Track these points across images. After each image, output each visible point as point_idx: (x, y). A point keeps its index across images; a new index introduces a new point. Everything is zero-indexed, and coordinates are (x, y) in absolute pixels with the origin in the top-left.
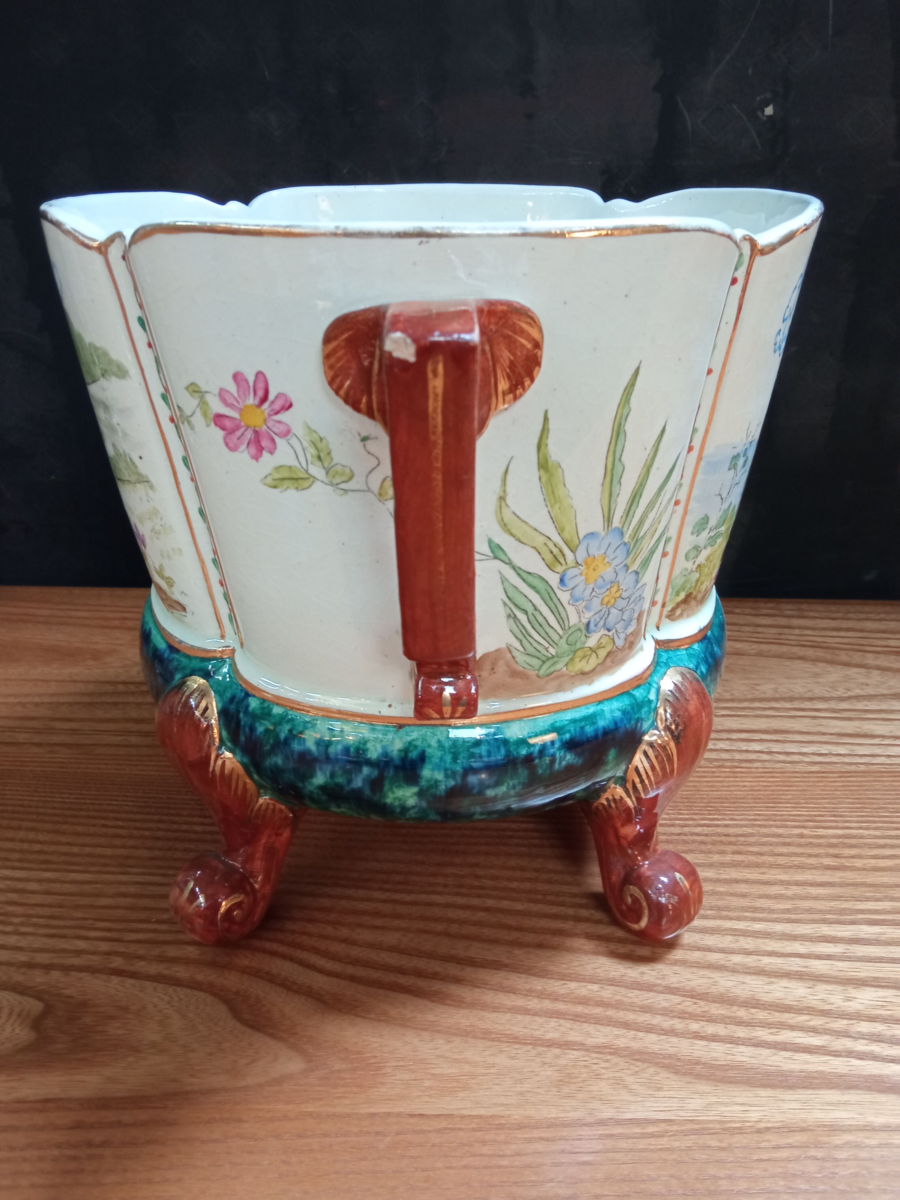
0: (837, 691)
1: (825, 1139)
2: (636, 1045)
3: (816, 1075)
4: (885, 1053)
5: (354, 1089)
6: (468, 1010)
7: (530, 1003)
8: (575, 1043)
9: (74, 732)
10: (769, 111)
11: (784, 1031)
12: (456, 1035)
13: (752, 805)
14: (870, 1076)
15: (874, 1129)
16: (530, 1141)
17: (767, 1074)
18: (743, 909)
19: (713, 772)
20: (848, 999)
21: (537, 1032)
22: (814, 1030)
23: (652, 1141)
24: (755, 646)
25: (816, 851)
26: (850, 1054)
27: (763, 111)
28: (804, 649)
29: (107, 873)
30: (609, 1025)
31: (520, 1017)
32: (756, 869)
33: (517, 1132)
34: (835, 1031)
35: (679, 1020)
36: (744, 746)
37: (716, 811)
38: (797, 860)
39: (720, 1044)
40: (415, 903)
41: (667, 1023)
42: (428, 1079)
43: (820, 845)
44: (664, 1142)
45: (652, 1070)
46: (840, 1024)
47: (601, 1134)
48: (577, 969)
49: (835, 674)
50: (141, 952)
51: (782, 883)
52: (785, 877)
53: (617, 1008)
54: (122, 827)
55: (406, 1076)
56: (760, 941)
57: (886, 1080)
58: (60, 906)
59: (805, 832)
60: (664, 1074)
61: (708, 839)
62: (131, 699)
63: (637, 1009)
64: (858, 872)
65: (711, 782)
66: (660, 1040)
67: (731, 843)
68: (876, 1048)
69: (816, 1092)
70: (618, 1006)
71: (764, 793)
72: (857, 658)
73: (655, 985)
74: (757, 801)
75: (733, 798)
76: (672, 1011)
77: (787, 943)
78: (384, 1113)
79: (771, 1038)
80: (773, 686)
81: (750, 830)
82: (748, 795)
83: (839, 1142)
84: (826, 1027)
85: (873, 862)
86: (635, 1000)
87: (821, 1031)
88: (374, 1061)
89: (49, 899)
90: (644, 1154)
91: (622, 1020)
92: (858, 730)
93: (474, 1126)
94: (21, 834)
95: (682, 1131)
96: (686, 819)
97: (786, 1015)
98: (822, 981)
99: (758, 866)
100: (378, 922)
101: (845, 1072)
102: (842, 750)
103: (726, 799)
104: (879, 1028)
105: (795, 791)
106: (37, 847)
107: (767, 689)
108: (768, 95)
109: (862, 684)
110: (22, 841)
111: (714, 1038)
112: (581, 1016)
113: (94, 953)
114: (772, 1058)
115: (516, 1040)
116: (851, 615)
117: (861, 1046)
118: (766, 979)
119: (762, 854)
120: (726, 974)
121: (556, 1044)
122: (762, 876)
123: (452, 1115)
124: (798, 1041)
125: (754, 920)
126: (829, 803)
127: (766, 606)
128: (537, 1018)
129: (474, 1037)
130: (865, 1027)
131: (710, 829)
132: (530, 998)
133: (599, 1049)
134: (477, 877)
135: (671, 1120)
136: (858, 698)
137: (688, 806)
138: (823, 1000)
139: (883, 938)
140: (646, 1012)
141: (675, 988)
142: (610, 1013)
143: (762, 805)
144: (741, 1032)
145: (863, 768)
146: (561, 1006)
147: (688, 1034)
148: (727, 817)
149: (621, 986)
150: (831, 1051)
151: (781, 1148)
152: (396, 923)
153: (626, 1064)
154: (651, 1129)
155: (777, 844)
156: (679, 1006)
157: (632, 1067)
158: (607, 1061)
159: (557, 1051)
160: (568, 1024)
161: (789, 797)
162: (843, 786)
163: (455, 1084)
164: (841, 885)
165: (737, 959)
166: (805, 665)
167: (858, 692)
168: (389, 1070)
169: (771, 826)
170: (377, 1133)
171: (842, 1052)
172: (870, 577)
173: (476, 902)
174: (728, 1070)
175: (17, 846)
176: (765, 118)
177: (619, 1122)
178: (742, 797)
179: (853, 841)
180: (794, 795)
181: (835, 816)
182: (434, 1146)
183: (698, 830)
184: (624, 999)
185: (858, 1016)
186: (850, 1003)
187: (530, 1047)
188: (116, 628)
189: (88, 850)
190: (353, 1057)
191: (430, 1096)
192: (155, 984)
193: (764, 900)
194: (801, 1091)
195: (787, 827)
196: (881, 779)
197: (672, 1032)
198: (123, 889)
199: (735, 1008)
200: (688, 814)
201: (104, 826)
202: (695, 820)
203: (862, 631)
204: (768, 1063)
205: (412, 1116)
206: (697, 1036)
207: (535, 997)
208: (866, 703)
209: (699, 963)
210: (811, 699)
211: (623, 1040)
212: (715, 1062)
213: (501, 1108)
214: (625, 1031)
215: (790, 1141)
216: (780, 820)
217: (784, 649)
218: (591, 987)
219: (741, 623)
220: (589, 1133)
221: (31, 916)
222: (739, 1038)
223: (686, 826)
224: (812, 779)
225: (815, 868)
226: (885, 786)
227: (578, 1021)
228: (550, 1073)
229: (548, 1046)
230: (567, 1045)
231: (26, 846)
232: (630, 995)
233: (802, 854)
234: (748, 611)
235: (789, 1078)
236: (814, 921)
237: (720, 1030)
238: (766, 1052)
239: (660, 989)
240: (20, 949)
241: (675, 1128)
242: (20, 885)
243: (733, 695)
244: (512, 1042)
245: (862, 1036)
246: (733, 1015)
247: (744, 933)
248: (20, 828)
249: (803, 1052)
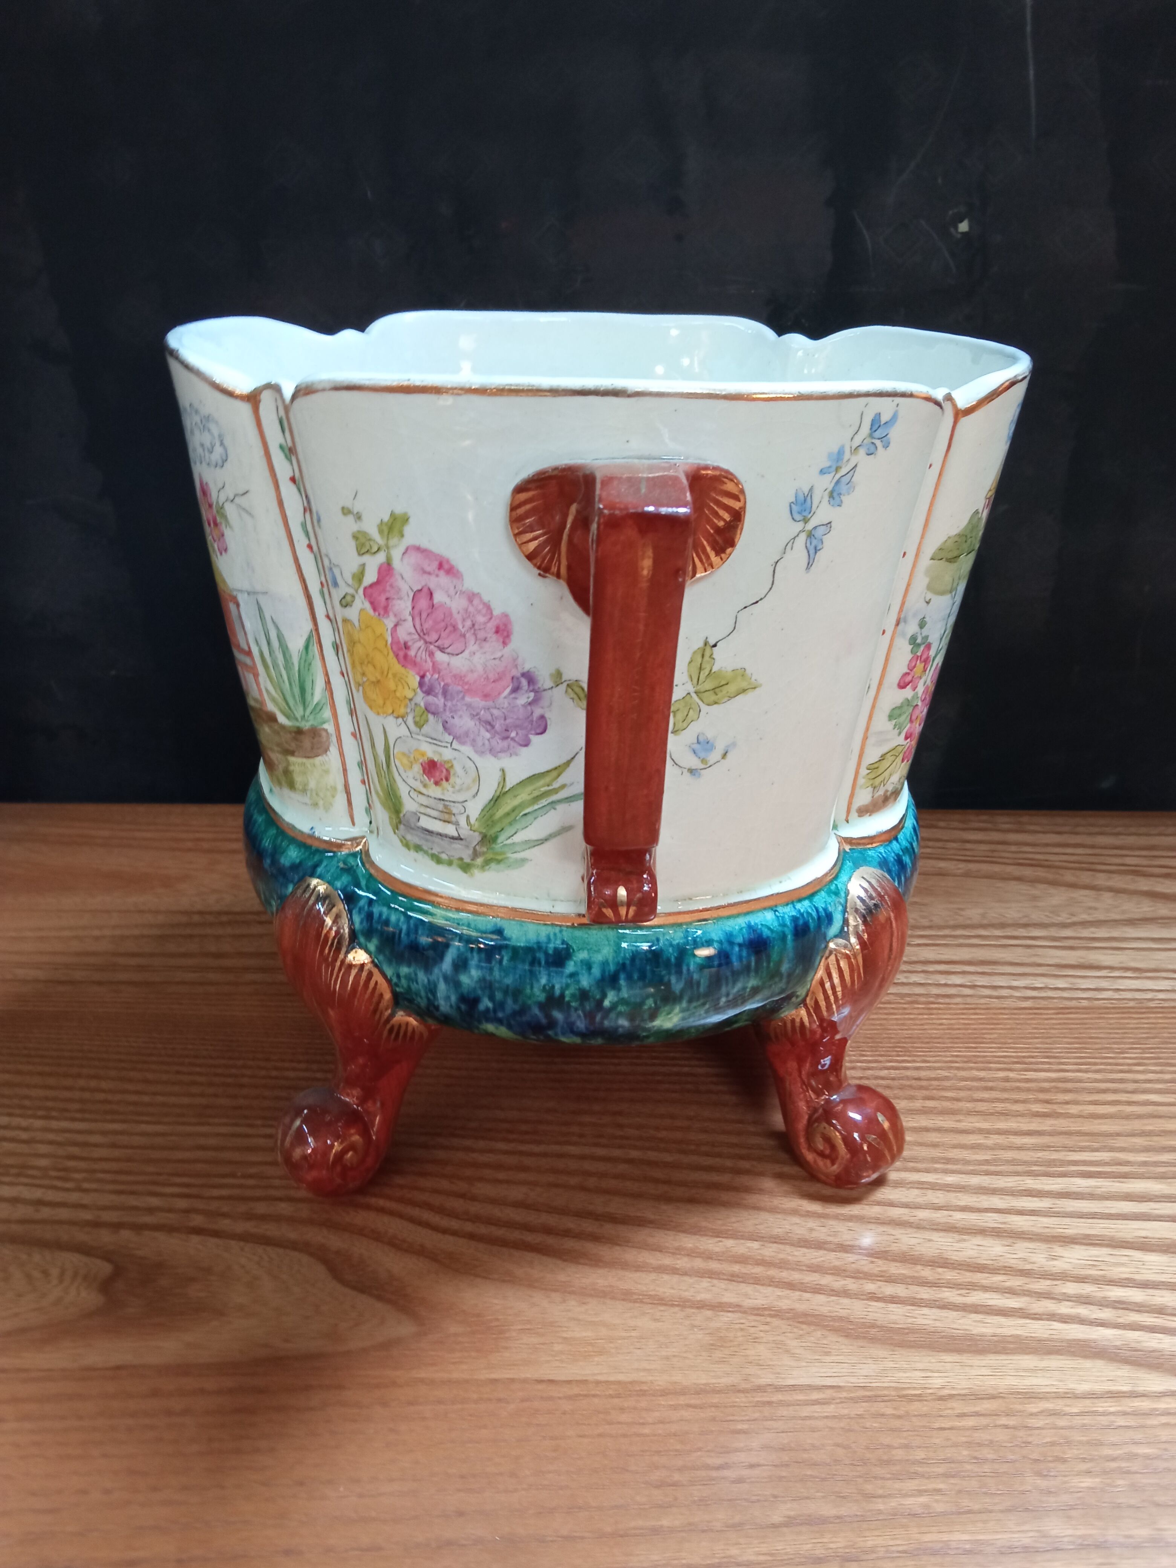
0: (1059, 916)
1: (1019, 1407)
2: (801, 1307)
3: (1010, 1339)
4: (1094, 1316)
5: (473, 1354)
6: (606, 1269)
7: (678, 1262)
8: (730, 1305)
9: (141, 968)
10: (964, 227)
11: (976, 1293)
12: (591, 1296)
13: (949, 1045)
14: (1074, 1340)
15: (1076, 1397)
16: (675, 1408)
17: (953, 1338)
18: (934, 1160)
19: (905, 1009)
20: (1054, 1258)
21: (686, 1293)
22: (1012, 1292)
23: (817, 1408)
24: (962, 865)
25: (1023, 1096)
26: (1052, 1317)
27: (956, 228)
28: (1021, 868)
29: (184, 1124)
30: (770, 1285)
31: (666, 1277)
32: (951, 1116)
33: (660, 1398)
34: (1036, 1293)
35: (853, 1280)
36: (942, 980)
37: (905, 1052)
38: (1000, 1106)
39: (899, 1305)
40: (545, 1155)
41: (838, 1283)
42: (558, 1343)
43: (1028, 1090)
44: (830, 1409)
45: (819, 1334)
46: (1042, 1285)
47: (758, 1401)
48: (735, 1225)
49: (1058, 896)
50: (225, 1209)
51: (980, 1131)
52: (985, 1125)
53: (780, 1268)
54: (200, 1074)
55: (534, 1340)
56: (952, 1195)
57: (1093, 1345)
58: (129, 1160)
59: (1011, 1075)
60: (833, 1338)
61: (896, 1083)
62: (209, 931)
63: (804, 1268)
64: (1072, 1120)
65: (900, 1019)
66: (829, 1302)
67: (921, 1088)
68: (1083, 1311)
69: (1010, 1357)
70: (783, 1265)
71: (964, 1031)
72: (1085, 878)
73: (826, 1243)
74: (956, 1040)
75: (927, 1038)
76: (844, 1270)
77: (984, 1197)
78: (508, 1379)
79: (959, 1300)
80: (980, 911)
81: (945, 1073)
82: (946, 1034)
83: (1035, 1410)
84: (1025, 1289)
85: (1092, 1109)
86: (802, 1259)
87: (1019, 1292)
88: (496, 1323)
89: (117, 1153)
90: (808, 1422)
91: (786, 1280)
92: (1082, 961)
93: (611, 1392)
94: (81, 1082)
95: (852, 1399)
96: (870, 1062)
97: (979, 1275)
98: (1024, 1238)
99: (953, 1112)
100: (501, 1175)
101: (1046, 1336)
102: (1061, 983)
103: (919, 1038)
104: (1087, 1289)
105: (1002, 1029)
106: (101, 1096)
107: (973, 914)
108: (962, 209)
109: (1090, 908)
110: (82, 1089)
111: (894, 1300)
112: (738, 1276)
113: (170, 1210)
114: (960, 1321)
115: (661, 1301)
116: (1081, 829)
117: (1065, 1309)
118: (956, 1236)
119: (958, 1100)
120: (910, 1230)
121: (707, 1306)
122: (958, 1123)
123: (586, 1381)
124: (991, 1302)
125: (946, 1172)
126: (1042, 1043)
127: (976, 819)
128: (686, 1278)
129: (613, 1298)
130: (1071, 1288)
131: (897, 1072)
132: (679, 1256)
133: (757, 1311)
134: (621, 1126)
135: (839, 1387)
136: (1084, 924)
137: (872, 1047)
138: (1025, 1260)
139: (1099, 1191)
140: (815, 1272)
141: (849, 1246)
142: (772, 1272)
143: (961, 1045)
144: (925, 1293)
145: (1085, 1003)
146: (714, 1265)
147: (862, 1295)
148: (918, 1059)
149: (787, 1244)
150: (1030, 1314)
151: (968, 1416)
152: (522, 1176)
153: (789, 1327)
154: (815, 1396)
155: (978, 1089)
156: (853, 1265)
157: (795, 1330)
158: (767, 1324)
159: (709, 1313)
160: (723, 1285)
161: (996, 1036)
162: (1060, 1024)
163: (590, 1348)
164: (1051, 1134)
165: (923, 1214)
166: (1024, 888)
167: (1085, 917)
168: (514, 1334)
169: (972, 1069)
170: (499, 1400)
171: (1044, 1314)
172: (1106, 784)
173: (617, 1153)
174: (907, 1334)
175: (77, 1095)
176: (959, 236)
177: (778, 1389)
178: (937, 1036)
179: (1069, 1085)
180: (1000, 1033)
181: (1048, 1057)
182: (564, 1413)
183: (884, 1073)
184: (790, 1258)
185: (1064, 1277)
186: (1055, 1263)
187: (677, 1309)
188: (190, 850)
189: (160, 1099)
190: (473, 1319)
191: (562, 1361)
192: (242, 1244)
193: (959, 1150)
194: (992, 1357)
195: (990, 1069)
196: (1106, 1016)
197: (845, 1293)
198: (202, 1141)
199: (919, 1267)
200: (871, 1056)
201: (178, 1072)
202: (880, 1062)
203: (1093, 847)
204: (955, 1326)
205: (540, 1382)
206: (873, 1297)
207: (684, 1255)
208: (1093, 929)
209: (878, 1219)
210: (1026, 926)
211: (786, 1301)
212: (893, 1326)
213: (642, 1374)
214: (788, 1292)
215: (977, 1409)
216: (982, 1062)
217: (997, 868)
218: (750, 1244)
219: (945, 838)
220: (744, 1400)
221: (94, 1171)
222: (922, 1299)
223: (869, 1069)
224: (1022, 1016)
225: (1022, 1115)
226: (1110, 1024)
227: (734, 1281)
228: (700, 1336)
229: (698, 1308)
230: (719, 1307)
231: (87, 1095)
232: (796, 1253)
233: (1007, 1099)
234: (956, 824)
235: (979, 1343)
236: (1017, 1174)
237: (900, 1290)
238: (953, 1314)
239: (832, 1246)
240: (84, 1207)
241: (844, 1395)
242: (80, 1138)
243: (932, 921)
244: (658, 1304)
245: (1067, 1298)
246: (916, 1275)
247: (934, 1187)
248: (79, 1076)
249: (997, 1315)
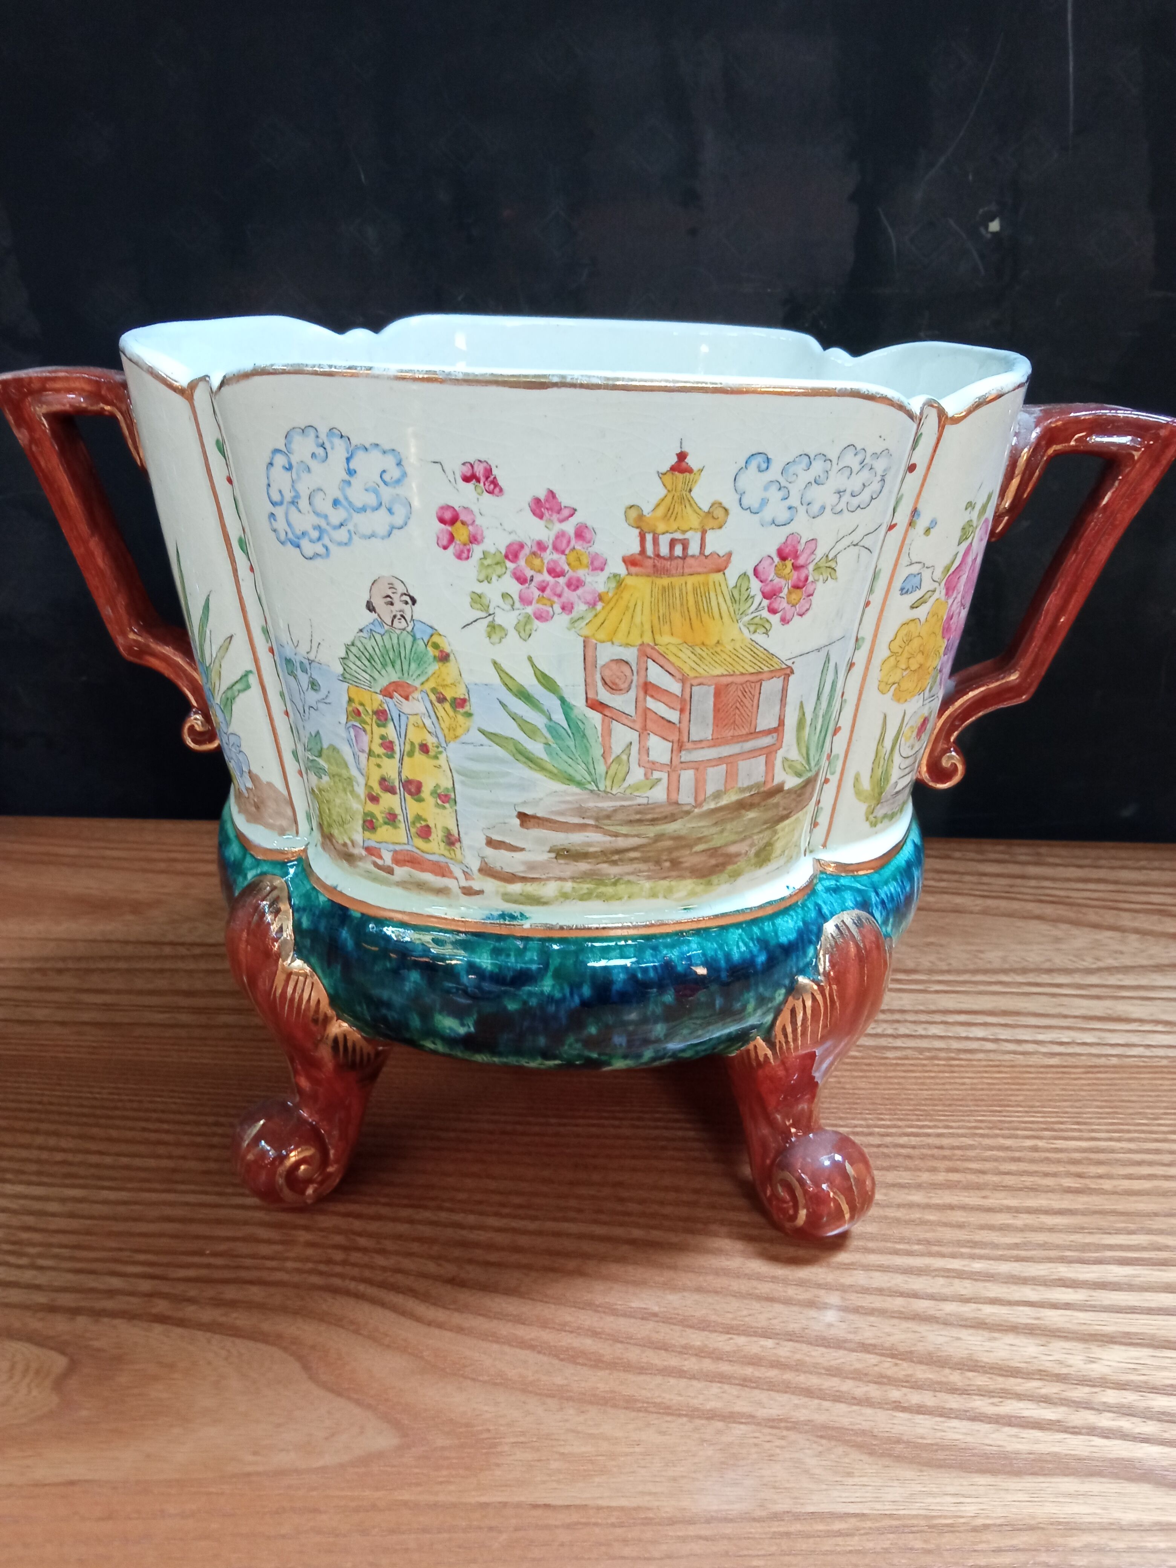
0: (1084, 960)
1: (1060, 1540)
2: (820, 1418)
3: (1049, 1458)
4: (1137, 1430)
5: (462, 1472)
6: (607, 1371)
7: (686, 1363)
8: (742, 1415)
9: (107, 1007)
10: (995, 226)
11: (1009, 1401)
12: (591, 1403)
13: (972, 1108)
14: (1117, 1459)
15: (1121, 1528)
16: (684, 1539)
17: (986, 1456)
18: (959, 1243)
19: (924, 1065)
20: (1092, 1361)
21: (695, 1401)
22: (1046, 1400)
23: (840, 1540)
24: (979, 901)
25: (1052, 1168)
26: (1092, 1431)
27: (987, 227)
28: (1042, 905)
29: (149, 1190)
30: (786, 1392)
31: (672, 1381)
32: (977, 1191)
33: (668, 1528)
34: (1074, 1402)
35: (876, 1386)
36: (963, 1032)
37: (926, 1115)
38: (1029, 1180)
39: (927, 1416)
40: (540, 1233)
41: (861, 1390)
42: (555, 1460)
43: (1059, 1161)
44: (854, 1542)
45: (840, 1450)
46: (1080, 1393)
47: (774, 1532)
48: (747, 1319)
49: (1082, 938)
50: (192, 1293)
51: (1009, 1209)
52: (1013, 1202)
53: (797, 1370)
54: (167, 1132)
55: (528, 1456)
56: (980, 1284)
57: (1138, 1465)
58: (88, 1233)
59: (1040, 1143)
60: (855, 1455)
61: (916, 1152)
62: (180, 965)
63: (823, 1371)
64: (1107, 1197)
65: (920, 1078)
66: (850, 1412)
67: (945, 1158)
68: (1126, 1424)
69: (1049, 1479)
70: (798, 1367)
71: (988, 1092)
72: (1109, 917)
73: (846, 1341)
74: (979, 1103)
75: (948, 1099)
76: (866, 1374)
77: (1014, 1287)
78: (500, 1503)
79: (991, 1410)
80: (1000, 954)
81: (969, 1141)
82: (969, 1095)
83: (1077, 1545)
84: (1062, 1397)
85: (1126, 1184)
86: (821, 1360)
87: (1055, 1401)
88: (485, 1435)
89: (75, 1224)
90: (829, 1558)
91: (803, 1386)
92: (1110, 1012)
93: (613, 1520)
94: (39, 1140)
95: (878, 1529)
96: (888, 1127)
97: (1012, 1380)
98: (1059, 1337)
99: (978, 1187)
100: (493, 1257)
101: (1086, 1454)
102: (1089, 1038)
103: (941, 1100)
104: (1129, 1398)
105: (1029, 1090)
106: (59, 1157)
107: (994, 957)
108: (993, 207)
109: (1116, 952)
110: (41, 1148)
111: (920, 1410)
112: (751, 1381)
113: (132, 1294)
114: (993, 1436)
115: (667, 1410)
116: (1102, 862)
117: (1106, 1421)
118: (986, 1334)
119: (983, 1172)
120: (936, 1327)
121: (719, 1416)
122: (984, 1200)
123: (586, 1505)
124: (1026, 1413)
125: (973, 1257)
126: (1072, 1107)
127: (995, 849)
128: (694, 1383)
129: (615, 1406)
130: (1111, 1396)
131: (918, 1139)
132: (686, 1356)
133: (773, 1423)
134: (621, 1200)
135: (863, 1515)
136: (1110, 970)
137: (890, 1109)
138: (1060, 1362)
139: (1137, 1281)
140: (834, 1376)
141: (871, 1345)
142: (788, 1376)
143: (985, 1108)
144: (954, 1402)
145: (1114, 1061)
146: (725, 1368)
147: (886, 1404)
148: (940, 1124)
149: (803, 1342)
150: (1068, 1428)
151: (1005, 1551)
152: (515, 1258)
153: (808, 1442)
154: (838, 1526)
155: (1004, 1160)
156: (876, 1368)
157: (814, 1446)
158: (783, 1438)
159: (720, 1425)
160: (734, 1391)
161: (1021, 1098)
162: (1089, 1085)
163: (590, 1467)
164: (1084, 1213)
165: (950, 1308)
166: (1043, 927)
167: (1110, 962)
168: (506, 1448)
169: (997, 1136)
170: (491, 1529)
171: (1083, 1428)
172: (1127, 812)
173: (619, 1231)
174: (937, 1451)
175: (34, 1154)
176: (989, 236)
177: (797, 1517)
178: (960, 1097)
179: (1102, 1156)
180: (1026, 1095)
181: (1078, 1123)
182: (562, 1545)
183: (903, 1140)
184: (807, 1359)
185: (1104, 1383)
186: (1093, 1366)
187: (685, 1419)
188: (162, 872)
189: (125, 1160)
190: (461, 1430)
191: (558, 1482)
192: (209, 1335)
193: (986, 1231)
194: (1029, 1479)
195: (1016, 1137)
196: (1138, 1076)
197: (866, 1402)
198: (168, 1211)
199: (947, 1371)
200: (890, 1120)
201: (144, 1129)
202: (899, 1127)
203: (1116, 882)
204: (987, 1442)
205: (535, 1506)
206: (899, 1407)
207: (692, 1355)
208: (1120, 976)
209: (901, 1312)
210: (1049, 971)
211: (804, 1411)
212: (920, 1441)
213: (647, 1498)
214: (806, 1399)
215: (1015, 1542)
216: (1009, 1129)
217: (1015, 905)
218: (765, 1342)
219: (961, 870)
220: (759, 1530)
221: (50, 1245)
222: (951, 1409)
223: (887, 1135)
224: (1049, 1076)
225: (1052, 1191)
226: (1143, 1085)
227: (746, 1386)
228: (710, 1453)
229: (708, 1419)
230: (731, 1418)
231: (45, 1155)
232: (813, 1353)
233: (1036, 1172)
234: (972, 855)
235: (1015, 1461)
236: (1050, 1260)
237: (928, 1399)
238: (985, 1427)
239: (852, 1345)
240: (38, 1287)
241: (869, 1524)
242: (37, 1206)
243: (950, 964)
244: (663, 1413)
245: (1107, 1408)
246: (944, 1379)
247: (960, 1275)
248: (37, 1132)
249: (1032, 1428)
